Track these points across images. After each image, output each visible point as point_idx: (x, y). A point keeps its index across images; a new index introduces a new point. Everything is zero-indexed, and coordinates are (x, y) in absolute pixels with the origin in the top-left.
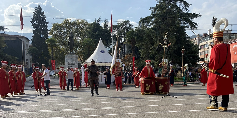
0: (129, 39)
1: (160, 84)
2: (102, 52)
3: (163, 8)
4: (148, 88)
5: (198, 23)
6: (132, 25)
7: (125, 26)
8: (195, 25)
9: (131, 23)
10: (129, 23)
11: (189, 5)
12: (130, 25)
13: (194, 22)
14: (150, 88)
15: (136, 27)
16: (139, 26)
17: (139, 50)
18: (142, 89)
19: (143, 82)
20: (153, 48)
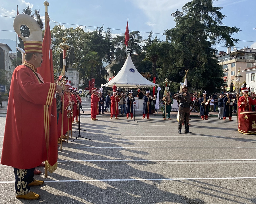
0: (151, 54)
2: (132, 70)
3: (193, 19)
4: (254, 126)
5: (238, 40)
6: (141, 37)
7: (132, 38)
8: (234, 42)
9: (141, 35)
10: (138, 35)
11: (223, 17)
12: (139, 37)
13: (232, 39)
16: (149, 38)
17: (156, 69)
18: (244, 127)
19: (247, 118)
20: (175, 67)
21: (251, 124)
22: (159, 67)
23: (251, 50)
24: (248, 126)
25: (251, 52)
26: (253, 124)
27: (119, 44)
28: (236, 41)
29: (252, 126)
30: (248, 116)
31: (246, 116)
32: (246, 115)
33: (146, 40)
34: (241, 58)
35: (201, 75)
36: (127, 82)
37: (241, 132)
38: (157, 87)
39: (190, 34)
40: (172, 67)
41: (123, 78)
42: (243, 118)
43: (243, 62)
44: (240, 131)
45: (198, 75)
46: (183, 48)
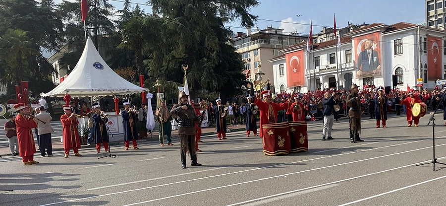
0: (130, 37)
1: (301, 135)
2: (98, 66)
4: (281, 144)
6: (111, 6)
7: (95, 6)
8: (252, 20)
12: (107, 6)
13: (250, 15)
14: (285, 143)
15: (119, 10)
16: (126, 8)
17: (144, 61)
18: (270, 146)
19: (272, 133)
20: (173, 57)
21: (277, 140)
22: (147, 58)
23: (276, 31)
24: (273, 143)
25: (276, 34)
26: (279, 140)
27: (71, 17)
28: (254, 18)
29: (279, 144)
30: (272, 129)
31: (270, 131)
32: (270, 129)
33: (121, 11)
34: (265, 42)
35: (212, 70)
36: (90, 87)
37: (267, 154)
38: (146, 93)
39: (189, 5)
40: (168, 57)
41: (82, 80)
42: (267, 133)
43: (268, 48)
44: (265, 152)
45: (209, 70)
46: (182, 28)
